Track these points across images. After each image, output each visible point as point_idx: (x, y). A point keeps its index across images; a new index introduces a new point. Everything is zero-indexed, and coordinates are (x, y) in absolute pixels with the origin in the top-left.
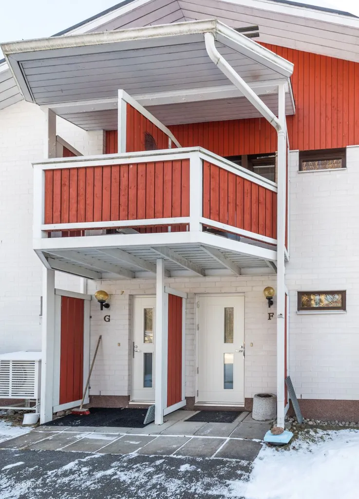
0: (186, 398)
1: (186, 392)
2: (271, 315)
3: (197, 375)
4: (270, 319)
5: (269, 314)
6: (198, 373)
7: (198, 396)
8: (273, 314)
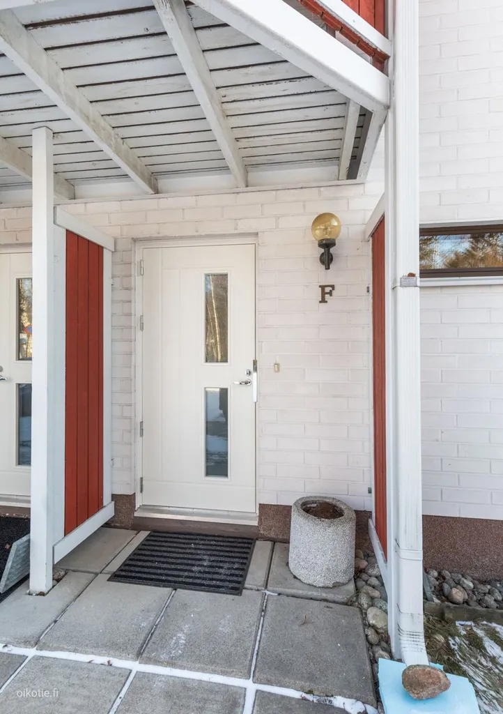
0: (114, 497)
1: (114, 482)
2: (327, 290)
3: (139, 439)
4: (323, 301)
5: (323, 287)
6: (142, 435)
7: (141, 491)
8: (333, 287)
